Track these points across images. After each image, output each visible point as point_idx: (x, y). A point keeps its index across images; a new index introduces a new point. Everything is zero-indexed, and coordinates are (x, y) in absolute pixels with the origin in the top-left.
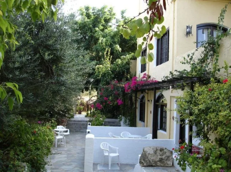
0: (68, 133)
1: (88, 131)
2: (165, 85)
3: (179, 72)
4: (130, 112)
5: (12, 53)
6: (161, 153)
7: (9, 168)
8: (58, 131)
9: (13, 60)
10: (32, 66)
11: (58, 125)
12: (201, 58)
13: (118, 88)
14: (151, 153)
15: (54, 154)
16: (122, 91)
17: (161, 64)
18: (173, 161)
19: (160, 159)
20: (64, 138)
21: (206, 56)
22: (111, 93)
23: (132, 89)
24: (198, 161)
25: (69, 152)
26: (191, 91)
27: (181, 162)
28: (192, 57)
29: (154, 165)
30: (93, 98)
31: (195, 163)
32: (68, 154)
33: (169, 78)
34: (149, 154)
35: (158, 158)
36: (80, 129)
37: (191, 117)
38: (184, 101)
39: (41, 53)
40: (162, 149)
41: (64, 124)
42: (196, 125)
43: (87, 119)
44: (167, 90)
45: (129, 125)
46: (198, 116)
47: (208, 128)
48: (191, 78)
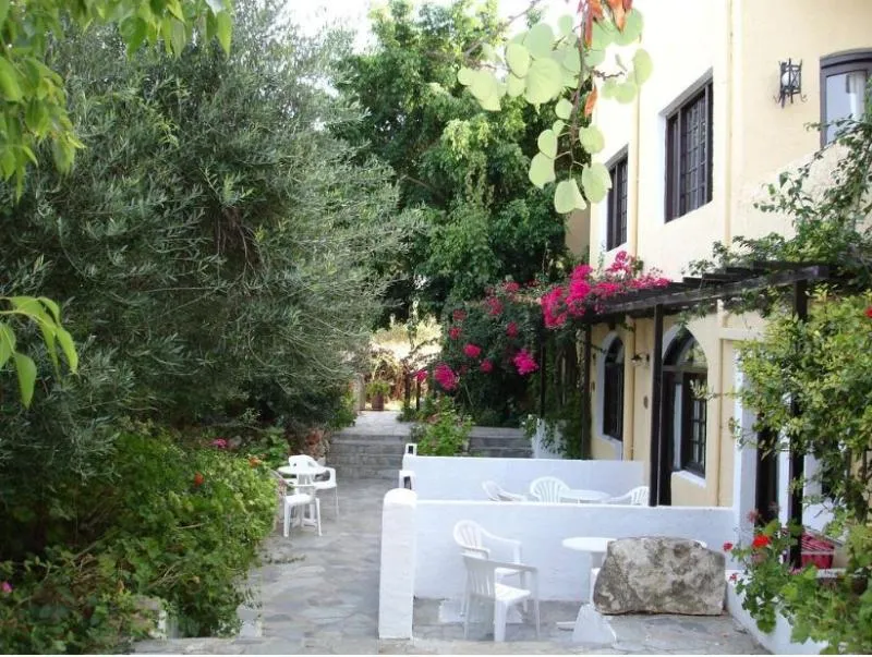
0: (331, 483)
1: (403, 474)
2: (697, 295)
3: (750, 243)
4: (568, 401)
5: (97, 186)
6: (678, 563)
7: (94, 620)
8: (294, 476)
9: (102, 210)
10: (174, 230)
11: (296, 452)
12: (835, 186)
13: (516, 310)
14: (637, 562)
15: (277, 562)
16: (532, 322)
17: (683, 213)
18: (726, 594)
19: (676, 586)
20: (314, 503)
21: (858, 181)
22: (491, 330)
23: (570, 315)
24: (819, 597)
25: (333, 556)
26: (797, 317)
27: (758, 599)
28: (799, 182)
29: (648, 608)
30: (426, 350)
31: (808, 602)
32: (332, 562)
33: (710, 270)
34: (631, 565)
35: (665, 582)
36: (378, 466)
37: (795, 420)
38: (770, 361)
39: (208, 180)
40: (682, 546)
41: (318, 451)
42: (818, 454)
43: (404, 429)
44: (703, 314)
45: (563, 453)
46: (822, 417)
47: (865, 463)
48: (798, 267)
